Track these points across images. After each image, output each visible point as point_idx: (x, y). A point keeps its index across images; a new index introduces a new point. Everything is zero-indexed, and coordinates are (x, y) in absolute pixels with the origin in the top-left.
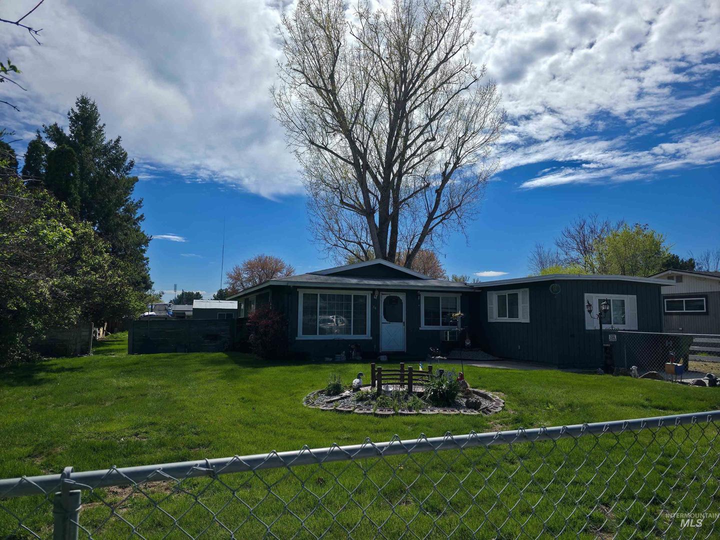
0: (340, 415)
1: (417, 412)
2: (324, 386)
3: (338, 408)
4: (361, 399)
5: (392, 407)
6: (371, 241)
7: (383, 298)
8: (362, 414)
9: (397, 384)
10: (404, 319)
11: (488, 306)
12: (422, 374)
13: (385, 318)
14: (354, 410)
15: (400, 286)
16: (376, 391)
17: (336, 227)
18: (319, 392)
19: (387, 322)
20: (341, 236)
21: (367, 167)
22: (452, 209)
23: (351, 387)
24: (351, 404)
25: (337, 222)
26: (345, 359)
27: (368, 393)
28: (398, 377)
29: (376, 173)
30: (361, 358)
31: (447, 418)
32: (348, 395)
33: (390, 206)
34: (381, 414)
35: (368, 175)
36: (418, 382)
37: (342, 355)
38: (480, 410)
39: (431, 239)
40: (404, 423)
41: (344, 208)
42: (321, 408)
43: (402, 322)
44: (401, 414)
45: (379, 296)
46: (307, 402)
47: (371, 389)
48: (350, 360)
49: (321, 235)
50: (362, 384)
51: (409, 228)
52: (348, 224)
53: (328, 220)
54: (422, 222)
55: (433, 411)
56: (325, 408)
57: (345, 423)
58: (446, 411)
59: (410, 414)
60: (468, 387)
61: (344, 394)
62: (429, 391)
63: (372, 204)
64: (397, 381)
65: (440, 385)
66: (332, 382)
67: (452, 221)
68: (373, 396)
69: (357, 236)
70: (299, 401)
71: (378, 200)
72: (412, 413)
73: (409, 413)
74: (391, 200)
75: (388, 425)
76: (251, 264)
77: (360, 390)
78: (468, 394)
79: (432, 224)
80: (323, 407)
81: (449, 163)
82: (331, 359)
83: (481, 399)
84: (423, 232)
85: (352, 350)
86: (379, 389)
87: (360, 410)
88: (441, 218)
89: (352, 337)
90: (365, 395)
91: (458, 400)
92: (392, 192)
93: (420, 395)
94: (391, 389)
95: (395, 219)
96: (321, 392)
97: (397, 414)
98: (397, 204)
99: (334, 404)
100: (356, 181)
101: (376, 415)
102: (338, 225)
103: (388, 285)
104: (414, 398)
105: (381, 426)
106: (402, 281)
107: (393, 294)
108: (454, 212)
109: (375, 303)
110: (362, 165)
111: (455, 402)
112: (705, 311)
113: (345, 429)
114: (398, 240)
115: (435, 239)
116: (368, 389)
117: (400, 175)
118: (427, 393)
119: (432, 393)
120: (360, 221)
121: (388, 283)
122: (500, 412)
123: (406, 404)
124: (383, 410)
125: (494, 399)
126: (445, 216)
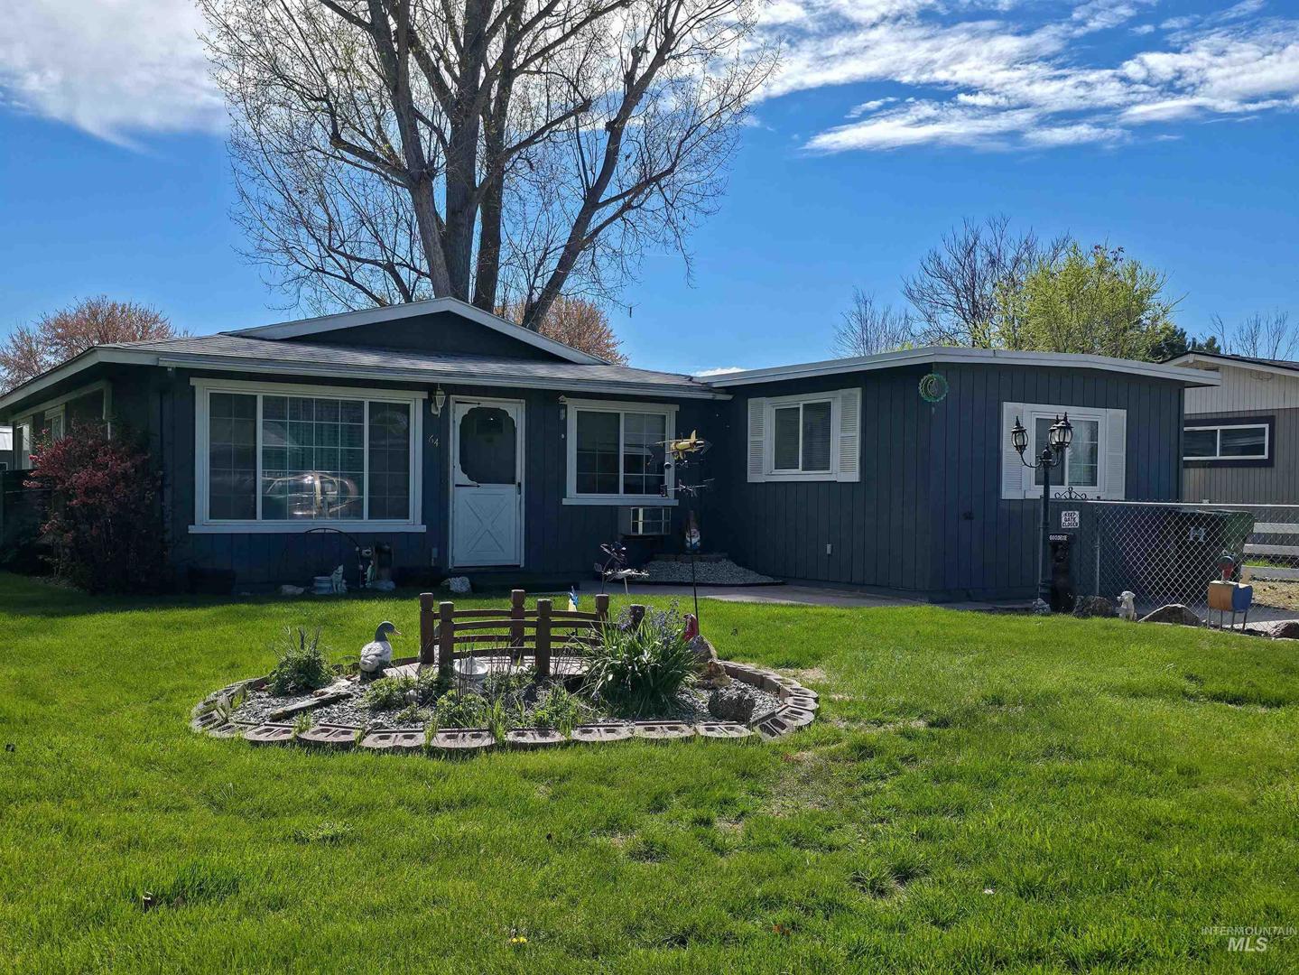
0: (314, 759)
1: (564, 738)
2: (268, 665)
3: (307, 736)
4: (384, 705)
5: (485, 725)
6: (425, 263)
7: (459, 412)
8: (386, 750)
9: (503, 653)
10: (520, 474)
11: (750, 439)
12: (577, 621)
13: (464, 470)
14: (362, 738)
15: (510, 377)
16: (434, 678)
17: (320, 217)
18: (251, 686)
19: (469, 482)
20: (336, 243)
21: (409, 38)
22: (648, 181)
23: (355, 667)
24: (351, 722)
25: (321, 200)
26: (343, 587)
27: (407, 684)
28: (506, 632)
29: (438, 61)
30: (392, 585)
31: (659, 752)
32: (343, 691)
33: (478, 164)
34: (449, 749)
35: (413, 64)
36: (568, 645)
37: (333, 577)
38: (755, 723)
39: (593, 263)
40: (525, 774)
41: (343, 159)
42: (250, 735)
43: (513, 482)
44: (515, 746)
45: (446, 409)
46: (206, 718)
47: (418, 673)
48: (358, 589)
49: (274, 238)
50: (390, 658)
51: (531, 227)
52: (358, 210)
53: (295, 196)
54: (569, 211)
55: (613, 731)
56: (262, 738)
57: (329, 784)
58: (653, 729)
59: (545, 746)
60: (711, 657)
61: (330, 691)
62: (599, 670)
63: (425, 153)
64: (503, 645)
65: (634, 651)
66: (294, 655)
67: (649, 214)
68: (423, 694)
69: (383, 247)
70: (178, 715)
71: (444, 141)
72: (549, 740)
73: (540, 740)
74: (481, 146)
75: (472, 785)
76: (65, 326)
77: (383, 676)
78: (712, 677)
79: (596, 220)
80: (259, 733)
81: (645, 50)
82: (301, 590)
83: (752, 691)
84: (570, 239)
85: (366, 561)
86: (446, 671)
87: (381, 738)
88: (621, 202)
89: (367, 525)
90: (401, 689)
91: (685, 696)
92: (484, 120)
93: (574, 684)
94: (483, 668)
95: (491, 197)
96: (257, 686)
97: (501, 746)
98: (499, 155)
99: (296, 722)
100: (379, 82)
101: (433, 752)
102: (326, 210)
103: (472, 375)
104: (556, 693)
105: (449, 789)
106: (514, 366)
107: (488, 403)
108: (656, 188)
109: (436, 427)
110: (396, 32)
111: (676, 703)
112: (1266, 456)
113: (327, 804)
114: (501, 261)
115: (602, 262)
116: (411, 671)
117: (507, 73)
118: (594, 678)
119: (610, 677)
120: (392, 199)
121: (473, 367)
122: (809, 725)
123: (530, 713)
124: (454, 737)
125: (788, 688)
126: (631, 200)
